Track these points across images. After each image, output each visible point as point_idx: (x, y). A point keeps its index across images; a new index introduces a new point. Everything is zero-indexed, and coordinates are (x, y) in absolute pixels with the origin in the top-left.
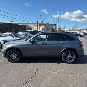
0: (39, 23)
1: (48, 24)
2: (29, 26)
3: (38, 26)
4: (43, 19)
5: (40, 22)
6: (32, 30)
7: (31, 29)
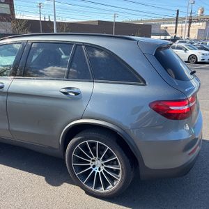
2: (163, 26)
7: (166, 34)
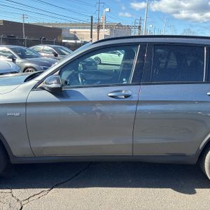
0: (97, 21)
1: (119, 25)
2: (72, 30)
3: (94, 30)
4: (107, 10)
5: (99, 19)
6: (78, 42)
7: (76, 39)
